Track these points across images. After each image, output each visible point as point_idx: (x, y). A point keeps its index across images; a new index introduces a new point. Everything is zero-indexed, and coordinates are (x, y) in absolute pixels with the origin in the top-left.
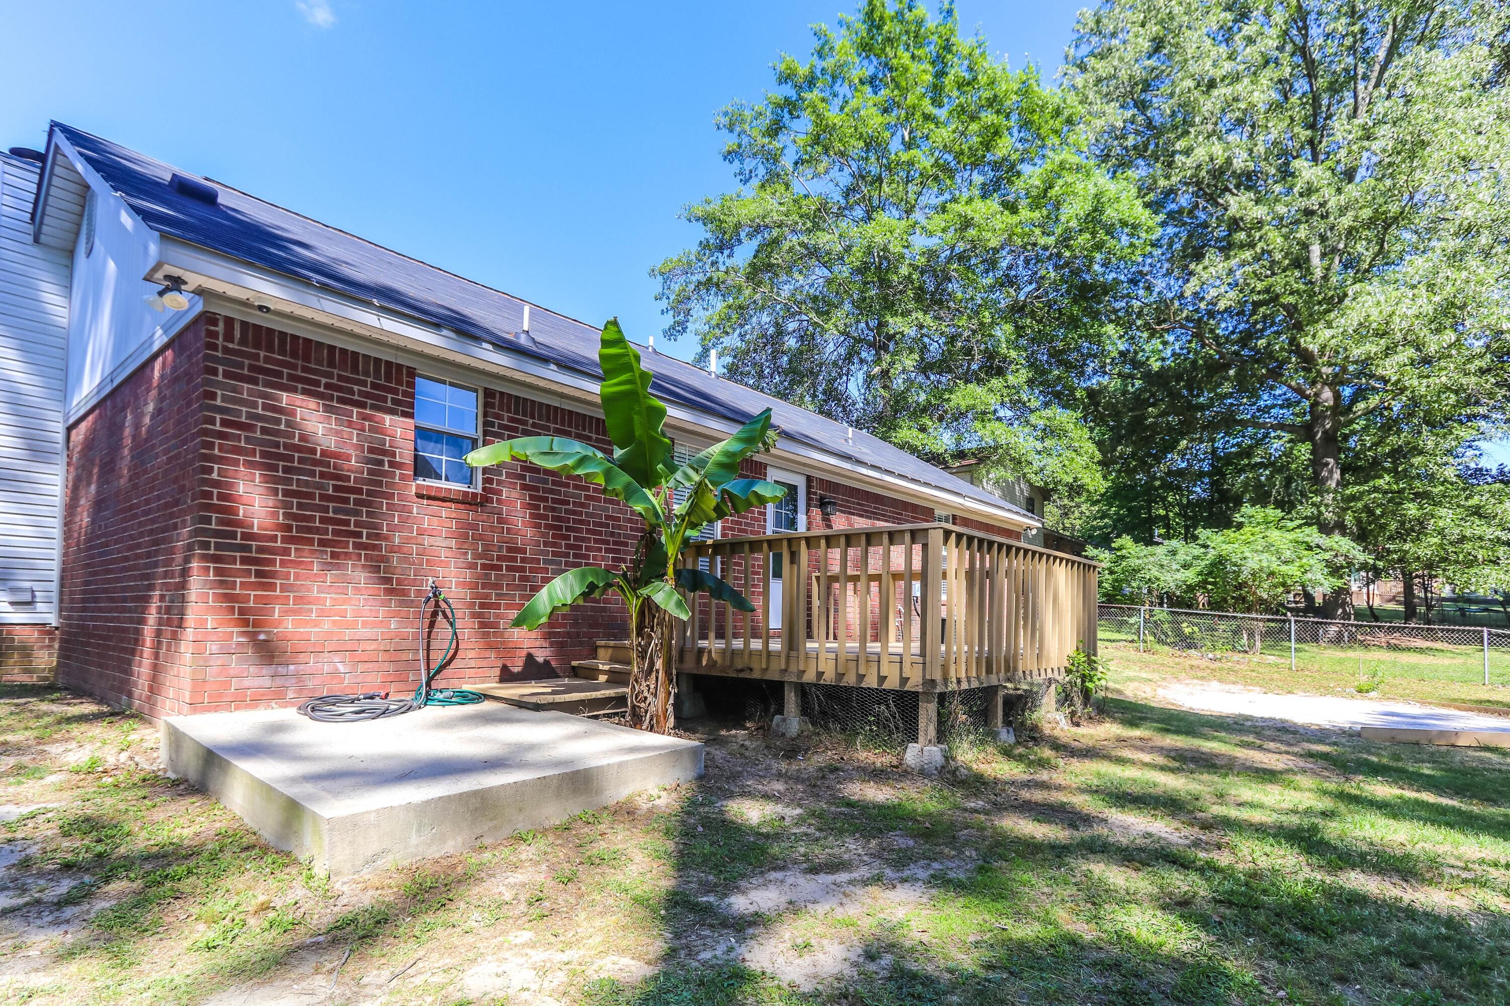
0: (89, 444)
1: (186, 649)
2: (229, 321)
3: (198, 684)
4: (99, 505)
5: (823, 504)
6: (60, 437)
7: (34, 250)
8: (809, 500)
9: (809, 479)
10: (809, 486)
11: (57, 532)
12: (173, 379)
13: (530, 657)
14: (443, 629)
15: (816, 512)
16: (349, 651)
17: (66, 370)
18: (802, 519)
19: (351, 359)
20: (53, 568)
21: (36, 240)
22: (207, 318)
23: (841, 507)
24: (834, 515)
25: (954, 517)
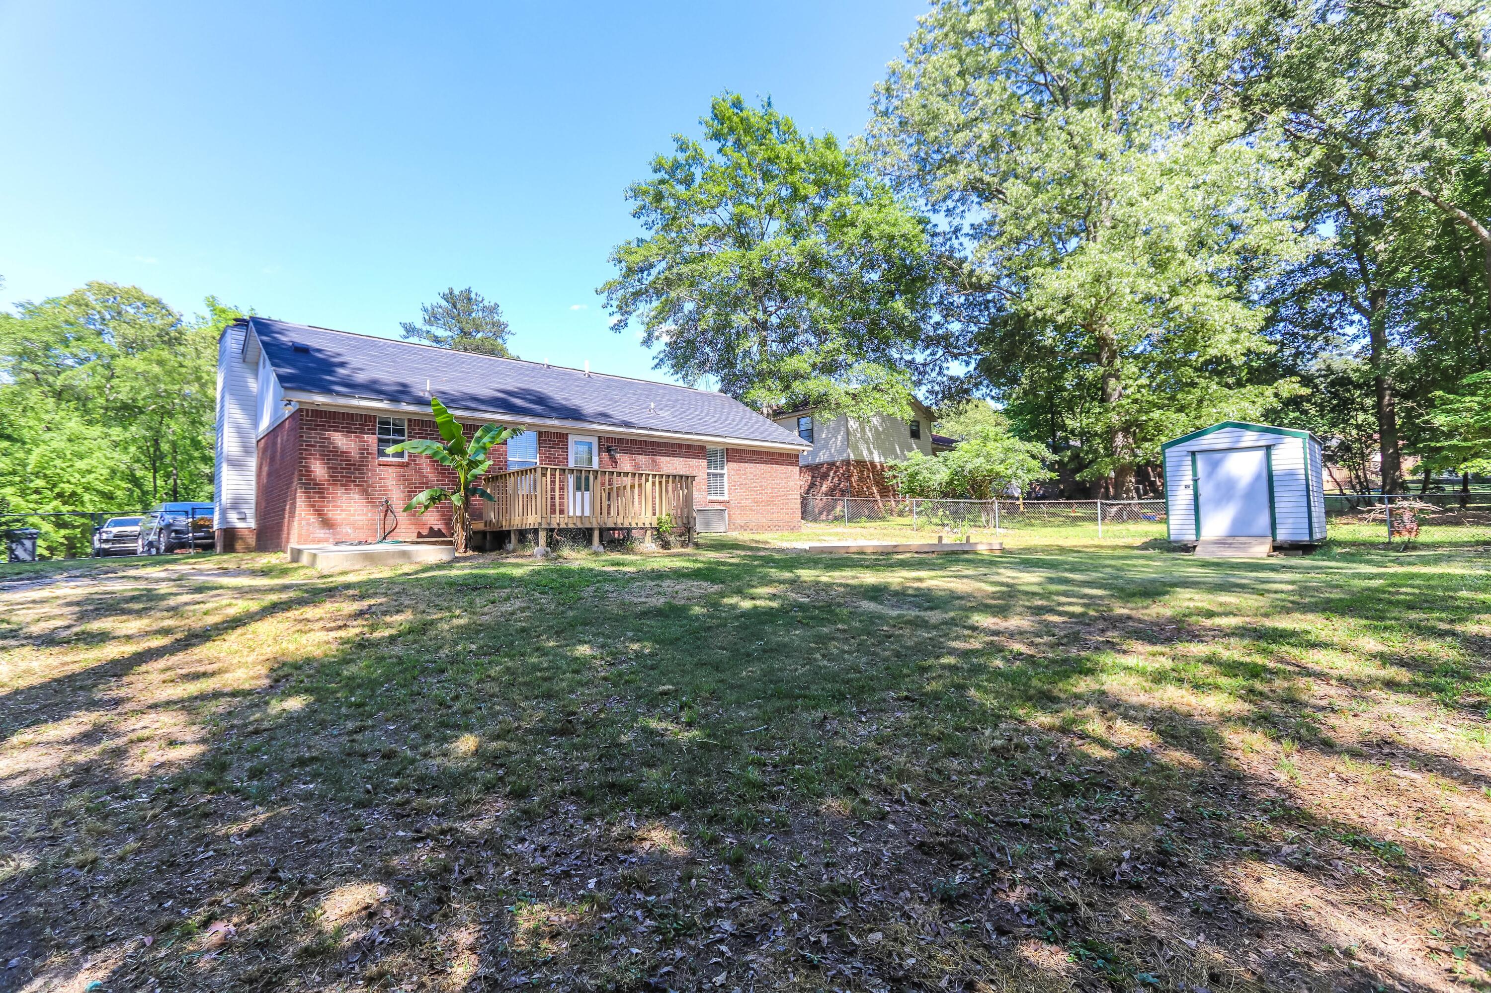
0: (265, 450)
1: (296, 523)
2: (307, 410)
3: (300, 536)
4: (269, 474)
5: (609, 450)
6: (254, 445)
7: (243, 365)
8: (600, 448)
9: (600, 438)
10: (600, 442)
11: (254, 483)
12: (291, 429)
13: (431, 528)
14: (390, 516)
15: (605, 456)
16: (353, 525)
17: (256, 415)
18: (596, 460)
19: (351, 416)
20: (253, 500)
21: (244, 361)
22: (300, 410)
23: (624, 451)
24: (618, 456)
25: (727, 449)
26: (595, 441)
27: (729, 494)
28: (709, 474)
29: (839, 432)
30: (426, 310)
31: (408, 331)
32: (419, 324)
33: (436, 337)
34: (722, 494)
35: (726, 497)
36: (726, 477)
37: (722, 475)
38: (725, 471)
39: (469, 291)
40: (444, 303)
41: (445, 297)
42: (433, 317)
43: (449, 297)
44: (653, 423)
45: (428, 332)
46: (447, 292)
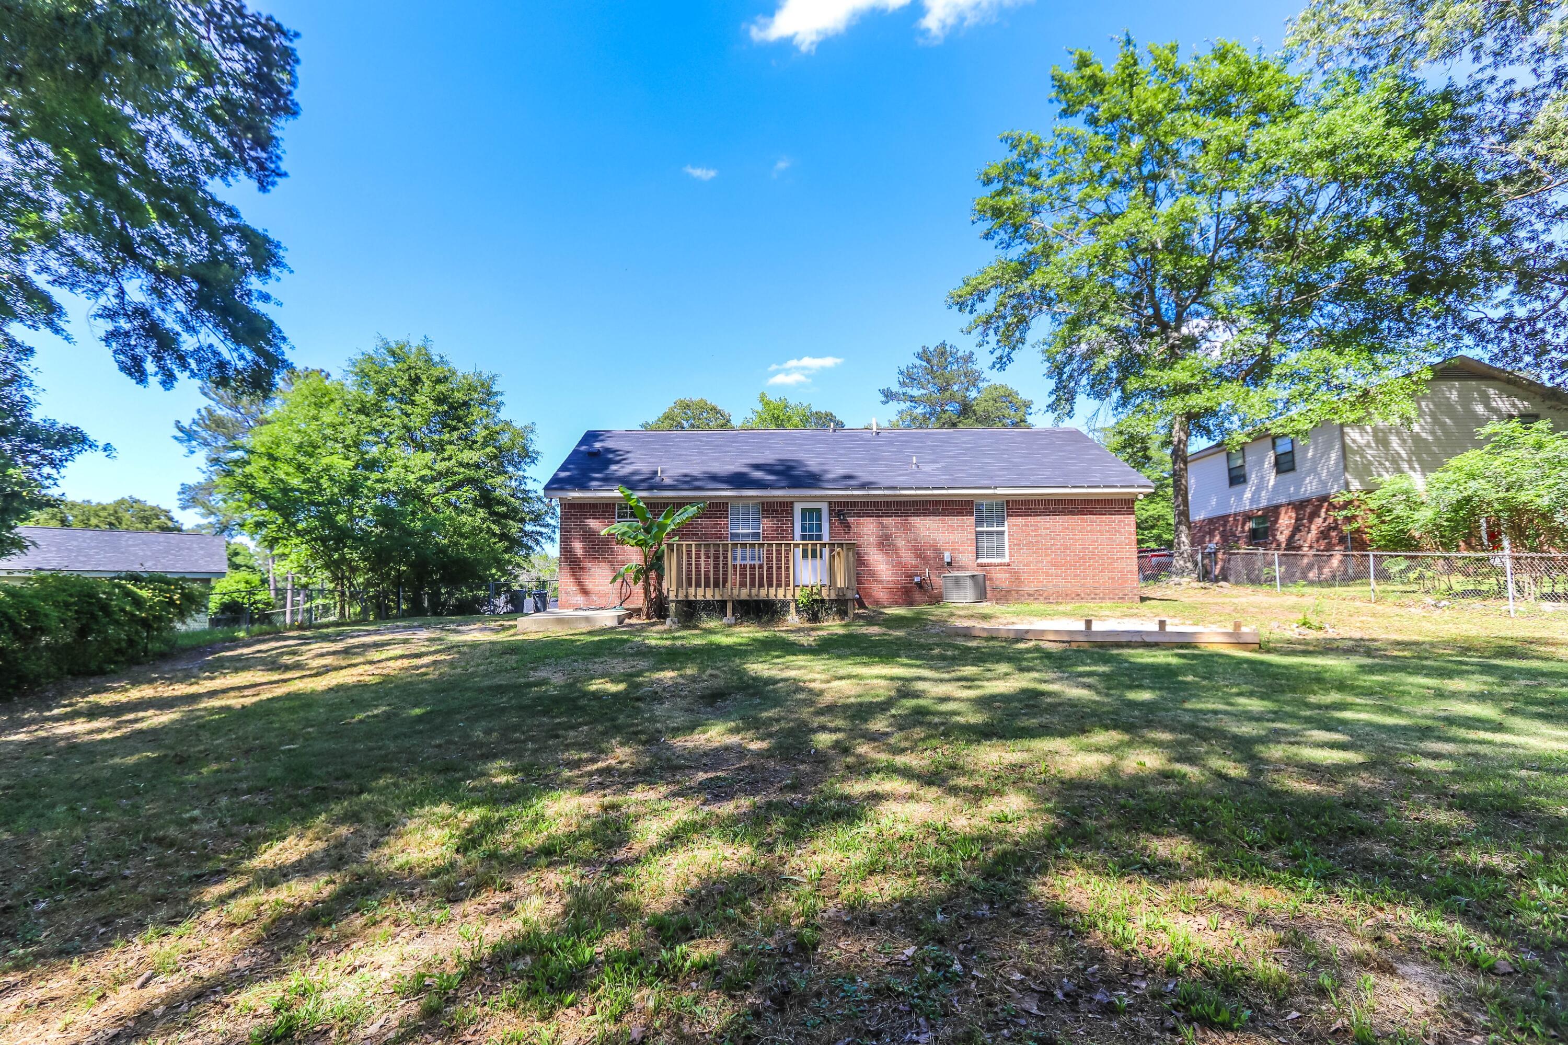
2: (565, 504)
5: (839, 514)
8: (831, 514)
9: (830, 503)
10: (831, 507)
15: (838, 521)
16: (597, 594)
18: (825, 525)
23: (859, 515)
24: (851, 520)
25: (1008, 502)
26: (824, 507)
27: (1011, 555)
28: (978, 534)
29: (1331, 448)
30: (901, 373)
31: (886, 396)
32: (895, 388)
33: (912, 397)
34: (1003, 556)
35: (1006, 560)
36: (1006, 534)
37: (1002, 533)
38: (1005, 528)
39: (944, 344)
40: (918, 362)
41: (919, 357)
42: (909, 378)
43: (924, 355)
44: (899, 480)
45: (904, 394)
46: (920, 350)
